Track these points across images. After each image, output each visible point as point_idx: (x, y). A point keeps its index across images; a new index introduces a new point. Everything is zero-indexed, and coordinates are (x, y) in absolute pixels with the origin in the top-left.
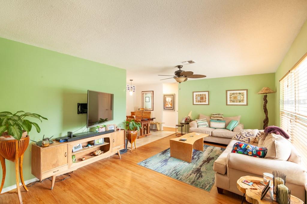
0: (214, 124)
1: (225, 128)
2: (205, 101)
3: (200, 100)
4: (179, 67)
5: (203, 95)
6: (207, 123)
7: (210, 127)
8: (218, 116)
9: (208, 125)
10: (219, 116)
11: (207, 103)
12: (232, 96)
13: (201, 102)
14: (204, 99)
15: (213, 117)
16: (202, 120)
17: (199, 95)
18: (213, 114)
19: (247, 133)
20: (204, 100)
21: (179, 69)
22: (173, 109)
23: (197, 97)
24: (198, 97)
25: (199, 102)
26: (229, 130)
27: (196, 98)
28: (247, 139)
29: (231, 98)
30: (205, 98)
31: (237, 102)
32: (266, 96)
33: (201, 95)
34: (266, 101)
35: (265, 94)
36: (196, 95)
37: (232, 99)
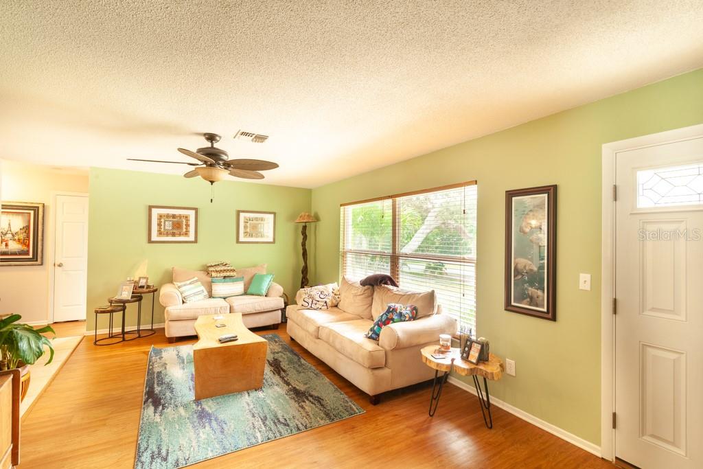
0: (221, 288)
1: (245, 293)
2: (186, 234)
3: (173, 228)
4: (211, 137)
5: (180, 216)
6: (202, 288)
7: (211, 296)
8: (223, 268)
9: (206, 293)
10: (226, 268)
11: (192, 238)
12: (248, 224)
13: (174, 235)
14: (184, 226)
15: (217, 271)
16: (190, 283)
17: (168, 216)
18: (210, 265)
19: (320, 293)
20: (184, 230)
21: (208, 144)
22: (35, 258)
23: (163, 220)
24: (167, 223)
25: (167, 234)
26: (259, 295)
27: (159, 225)
28: (322, 304)
29: (245, 227)
30: (187, 225)
31: (257, 237)
32: (305, 228)
33: (174, 216)
34: (305, 237)
35: (304, 224)
36: (161, 216)
37: (248, 230)
